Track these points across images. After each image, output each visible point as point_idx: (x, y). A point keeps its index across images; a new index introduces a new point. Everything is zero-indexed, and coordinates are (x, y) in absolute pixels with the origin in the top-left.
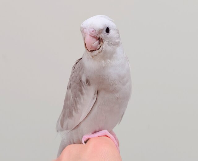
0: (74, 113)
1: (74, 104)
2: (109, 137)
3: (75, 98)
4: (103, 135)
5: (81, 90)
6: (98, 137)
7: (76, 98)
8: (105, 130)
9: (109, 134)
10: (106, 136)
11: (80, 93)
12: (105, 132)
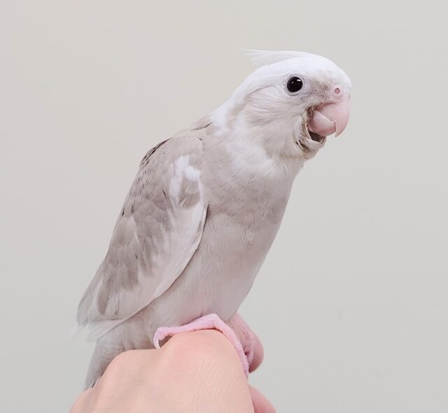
0: (140, 275)
1: (144, 253)
2: (222, 332)
3: (148, 239)
4: (206, 326)
5: (164, 220)
6: (195, 330)
7: (151, 237)
8: (211, 315)
9: (221, 325)
10: (215, 329)
11: (161, 225)
12: (212, 319)
